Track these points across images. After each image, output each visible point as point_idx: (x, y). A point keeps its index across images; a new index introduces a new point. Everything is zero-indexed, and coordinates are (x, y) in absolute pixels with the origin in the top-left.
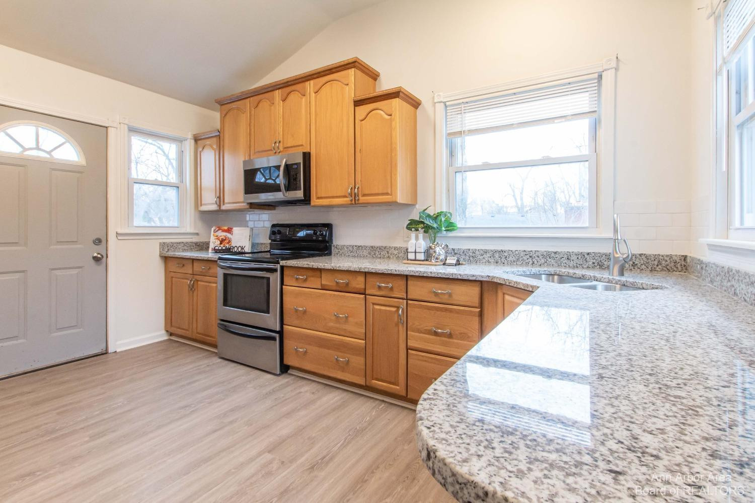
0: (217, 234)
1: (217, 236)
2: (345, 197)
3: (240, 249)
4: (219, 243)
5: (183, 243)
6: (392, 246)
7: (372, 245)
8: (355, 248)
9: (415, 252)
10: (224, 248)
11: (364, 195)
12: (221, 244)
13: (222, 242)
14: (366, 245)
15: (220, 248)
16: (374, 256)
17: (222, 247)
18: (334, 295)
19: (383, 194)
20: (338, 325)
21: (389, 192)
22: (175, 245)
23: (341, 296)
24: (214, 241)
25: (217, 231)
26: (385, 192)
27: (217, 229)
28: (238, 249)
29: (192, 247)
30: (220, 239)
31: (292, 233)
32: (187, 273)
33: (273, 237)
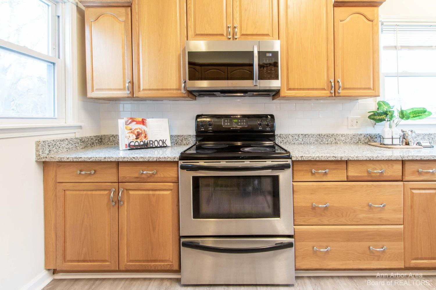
0: (130, 126)
1: (131, 129)
2: (324, 89)
3: (161, 143)
4: (135, 137)
5: (67, 139)
6: (338, 133)
7: (318, 133)
8: (301, 136)
9: (392, 138)
10: (142, 143)
11: (344, 89)
12: (137, 139)
13: (138, 136)
14: (313, 133)
15: (137, 144)
16: (321, 143)
17: (139, 142)
18: (367, 185)
19: (365, 89)
20: (371, 216)
21: (372, 87)
22: (58, 143)
23: (375, 186)
24: (128, 135)
25: (130, 123)
26: (367, 87)
27: (130, 120)
28: (158, 143)
29: (77, 145)
30: (136, 133)
31: (229, 124)
32: (104, 181)
33: (202, 128)
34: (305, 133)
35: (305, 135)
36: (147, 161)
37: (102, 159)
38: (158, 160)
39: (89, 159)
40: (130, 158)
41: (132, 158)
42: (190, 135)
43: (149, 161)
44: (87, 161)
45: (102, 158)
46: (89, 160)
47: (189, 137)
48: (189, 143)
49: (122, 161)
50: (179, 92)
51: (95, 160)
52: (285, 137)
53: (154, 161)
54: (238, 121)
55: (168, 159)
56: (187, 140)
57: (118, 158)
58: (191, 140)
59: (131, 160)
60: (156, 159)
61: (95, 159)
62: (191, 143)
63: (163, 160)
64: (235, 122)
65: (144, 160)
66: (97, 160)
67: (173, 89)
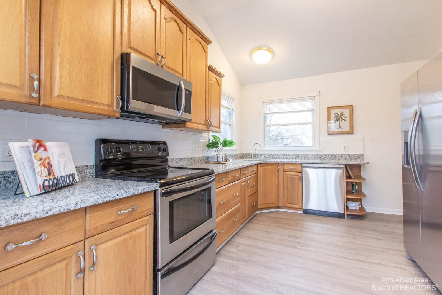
0: (39, 154)
1: (41, 159)
2: (204, 125)
4: (47, 172)
8: (179, 160)
9: (223, 158)
10: (55, 181)
12: (49, 174)
13: (50, 169)
15: (51, 183)
17: (53, 179)
19: (217, 127)
24: (40, 169)
25: (38, 149)
27: (37, 145)
30: (47, 165)
31: (136, 150)
32: (60, 246)
33: (111, 156)
34: (181, 158)
35: (181, 159)
36: (132, 195)
37: (71, 207)
38: (142, 192)
39: (47, 213)
40: (112, 196)
41: (115, 195)
42: (87, 166)
43: (134, 194)
44: (43, 216)
45: (72, 205)
46: (47, 215)
47: (86, 168)
48: (85, 176)
49: (102, 202)
50: (110, 109)
51: (59, 212)
52: (171, 161)
53: (139, 194)
54: (143, 146)
55: (151, 188)
56: (82, 173)
57: (96, 200)
58: (88, 173)
59: (114, 199)
60: (141, 191)
61: (58, 210)
62: (89, 176)
63: (147, 191)
64: (141, 148)
65: (129, 196)
66: (62, 211)
67: (104, 104)
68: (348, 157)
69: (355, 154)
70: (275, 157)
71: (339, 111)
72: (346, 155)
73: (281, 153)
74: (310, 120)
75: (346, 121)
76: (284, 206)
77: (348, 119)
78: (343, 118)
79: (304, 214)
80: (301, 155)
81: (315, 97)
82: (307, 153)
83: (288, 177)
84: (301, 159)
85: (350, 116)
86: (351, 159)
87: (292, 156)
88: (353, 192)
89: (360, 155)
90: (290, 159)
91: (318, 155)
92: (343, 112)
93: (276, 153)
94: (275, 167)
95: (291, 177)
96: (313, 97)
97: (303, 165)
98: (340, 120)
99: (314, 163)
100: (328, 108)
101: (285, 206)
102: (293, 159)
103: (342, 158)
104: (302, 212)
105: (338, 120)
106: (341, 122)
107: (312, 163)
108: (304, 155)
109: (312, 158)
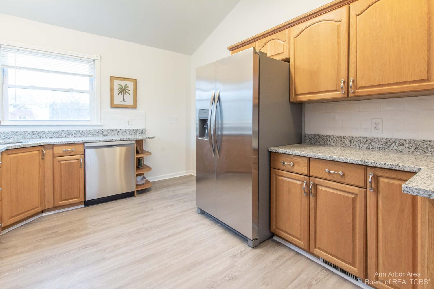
68: (132, 132)
69: (138, 128)
70: (29, 136)
71: (123, 83)
72: (129, 130)
73: (39, 129)
74: (87, 88)
75: (129, 94)
76: (54, 206)
77: (131, 92)
78: (127, 91)
79: (86, 208)
80: (74, 132)
81: (94, 60)
82: (83, 129)
83: (61, 163)
84: (74, 136)
85: (134, 89)
86: (135, 134)
87: (60, 134)
88: (139, 166)
89: (143, 129)
90: (56, 137)
91: (98, 131)
92: (126, 85)
93: (30, 130)
94: (37, 152)
95: (66, 163)
96: (92, 60)
97: (86, 145)
98: (124, 92)
99: (101, 141)
100: (111, 77)
101: (56, 205)
102: (63, 137)
103: (126, 133)
104: (84, 206)
105: (121, 92)
106: (125, 95)
107: (98, 141)
108: (79, 131)
109: (91, 135)
